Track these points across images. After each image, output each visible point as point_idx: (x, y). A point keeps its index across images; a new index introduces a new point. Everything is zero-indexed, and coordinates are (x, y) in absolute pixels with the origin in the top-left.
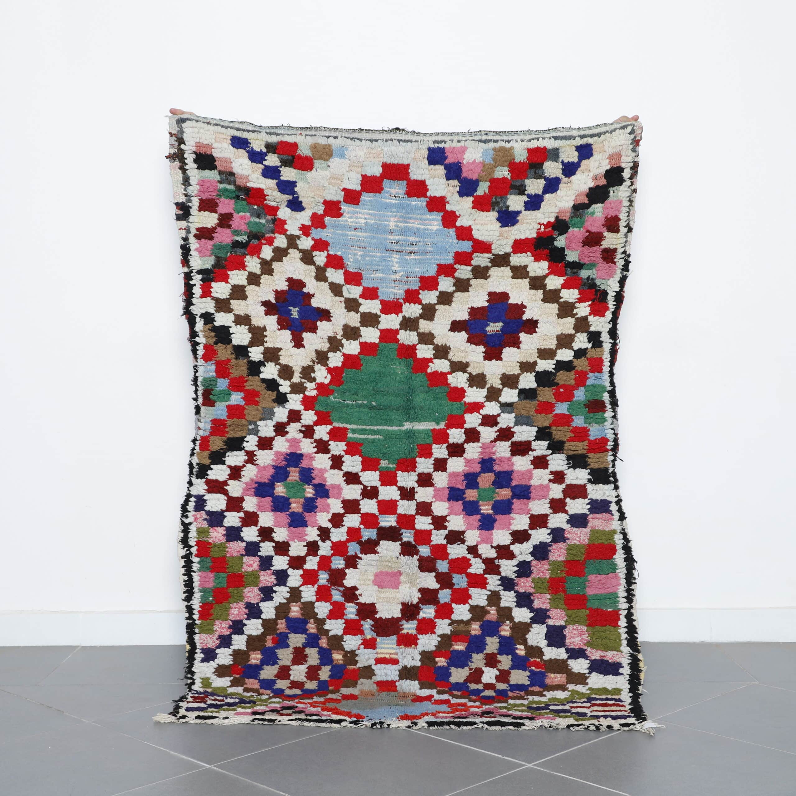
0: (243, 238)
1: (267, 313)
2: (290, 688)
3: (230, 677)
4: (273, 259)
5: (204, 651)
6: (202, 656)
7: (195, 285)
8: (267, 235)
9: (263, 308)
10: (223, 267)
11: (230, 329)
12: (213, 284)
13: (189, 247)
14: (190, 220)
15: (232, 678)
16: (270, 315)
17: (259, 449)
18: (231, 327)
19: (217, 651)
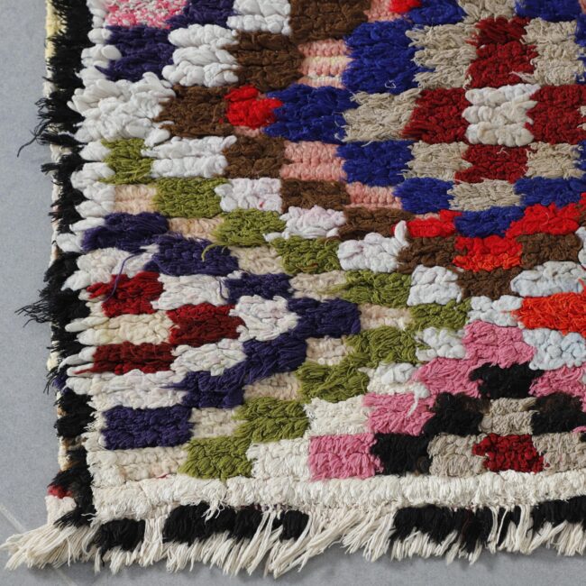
2: (470, 177)
3: (225, 134)
5: (119, 36)
6: (113, 52)
15: (232, 139)
19: (176, 36)
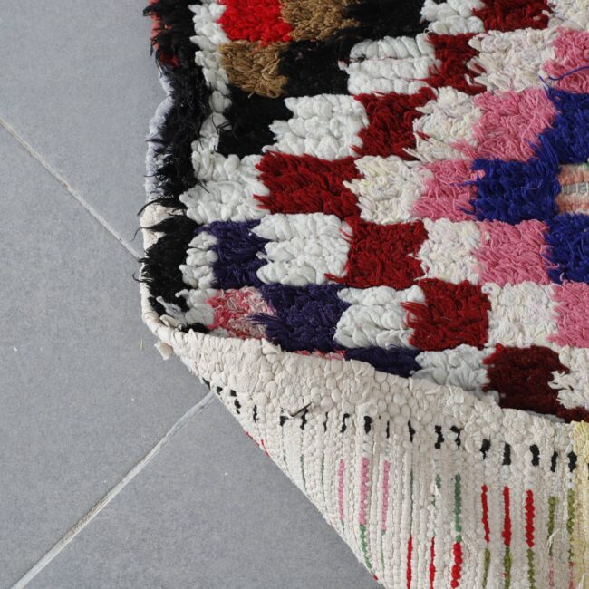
17: (487, 28)
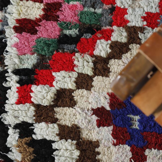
0: (73, 32)
1: (100, 124)
4: (110, 57)
7: (10, 88)
8: (104, 28)
9: (95, 118)
10: (47, 67)
11: (53, 144)
12: (34, 88)
13: (6, 41)
14: (8, 11)
16: (104, 126)
18: (54, 142)
